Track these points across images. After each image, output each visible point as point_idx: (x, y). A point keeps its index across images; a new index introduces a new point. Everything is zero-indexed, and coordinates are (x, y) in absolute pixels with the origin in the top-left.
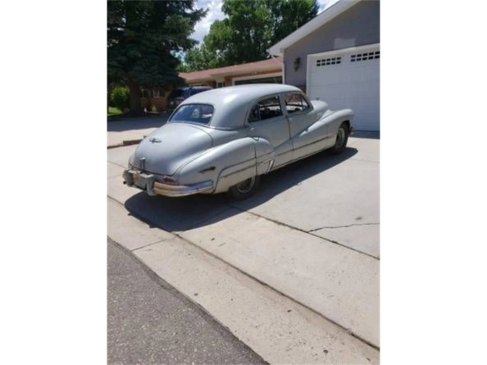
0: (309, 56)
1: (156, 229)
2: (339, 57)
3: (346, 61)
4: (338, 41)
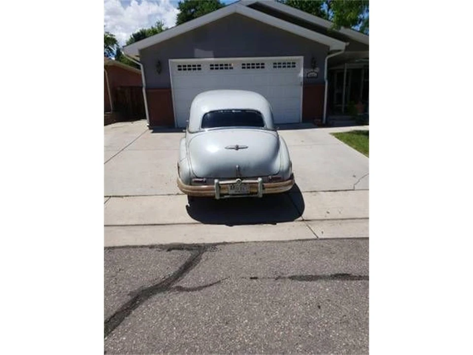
0: (170, 60)
1: (278, 224)
2: (199, 64)
3: (206, 69)
4: (197, 51)
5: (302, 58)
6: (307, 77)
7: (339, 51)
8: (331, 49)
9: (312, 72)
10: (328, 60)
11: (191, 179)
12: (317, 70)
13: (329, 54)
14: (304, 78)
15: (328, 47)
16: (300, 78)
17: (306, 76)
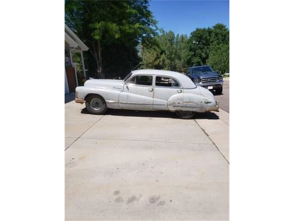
7: (73, 48)
8: (70, 46)
9: (67, 59)
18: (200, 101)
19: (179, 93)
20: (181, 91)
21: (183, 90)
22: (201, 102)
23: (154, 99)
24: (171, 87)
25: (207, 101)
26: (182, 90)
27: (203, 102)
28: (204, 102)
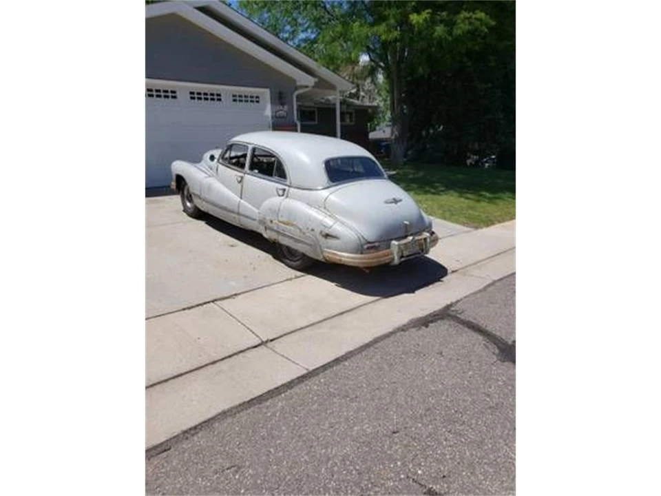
5: (267, 91)
6: (276, 117)
7: (307, 87)
8: (298, 84)
9: (281, 110)
10: (297, 97)
11: (362, 246)
12: (286, 107)
13: (297, 88)
14: (272, 117)
15: (294, 81)
16: (267, 117)
17: (274, 114)
18: (310, 228)
19: (279, 195)
20: (284, 190)
21: (289, 190)
22: (313, 230)
23: (242, 201)
24: (269, 178)
25: (327, 231)
26: (287, 188)
27: (317, 231)
28: (319, 231)
